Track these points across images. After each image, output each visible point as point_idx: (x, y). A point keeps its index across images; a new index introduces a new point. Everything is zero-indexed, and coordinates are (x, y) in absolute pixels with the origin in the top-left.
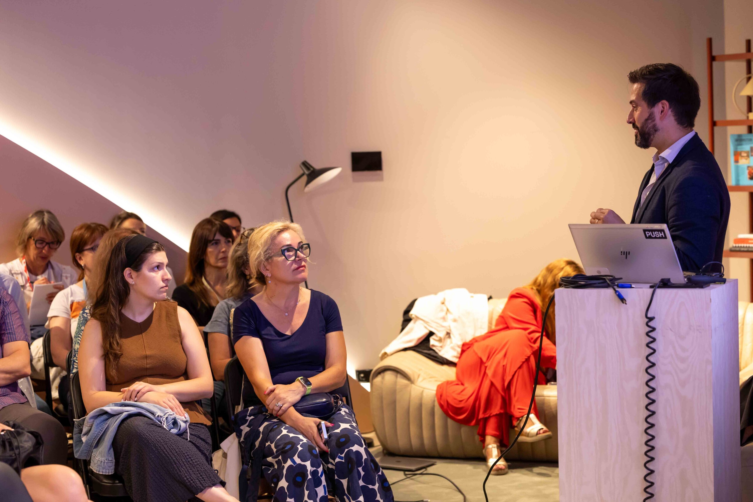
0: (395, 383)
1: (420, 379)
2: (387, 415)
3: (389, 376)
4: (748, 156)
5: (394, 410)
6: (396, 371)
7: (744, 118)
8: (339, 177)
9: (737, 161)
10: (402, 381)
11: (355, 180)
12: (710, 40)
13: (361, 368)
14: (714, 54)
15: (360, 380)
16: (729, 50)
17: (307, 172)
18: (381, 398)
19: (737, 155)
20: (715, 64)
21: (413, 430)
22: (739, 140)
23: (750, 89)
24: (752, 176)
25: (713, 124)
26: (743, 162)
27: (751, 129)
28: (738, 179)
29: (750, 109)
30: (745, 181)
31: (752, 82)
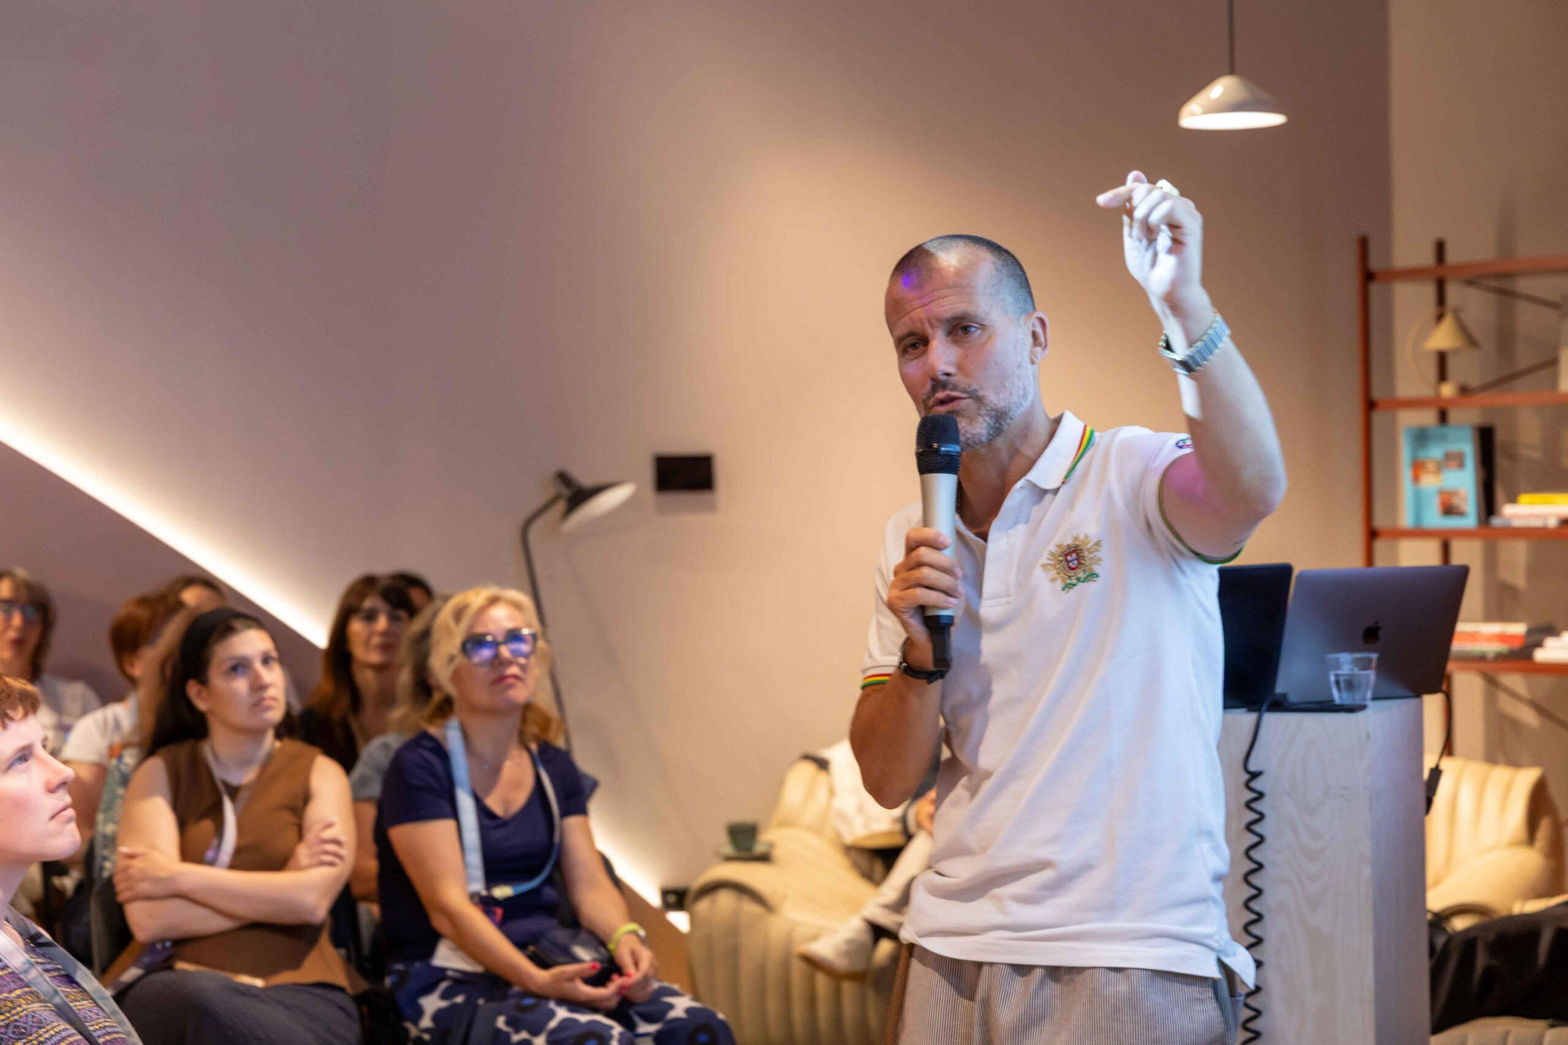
0: (737, 913)
1: (788, 903)
3: (725, 900)
4: (1439, 469)
6: (740, 888)
7: (1428, 391)
8: (627, 502)
9: (1416, 478)
10: (750, 908)
13: (669, 883)
14: (1371, 267)
16: (1401, 258)
17: (565, 492)
18: (710, 944)
19: (1418, 467)
20: (1375, 288)
21: (774, 1010)
22: (1421, 437)
23: (1443, 337)
24: (1449, 510)
25: (1370, 405)
26: (1431, 482)
27: (1443, 417)
28: (1418, 515)
29: (1442, 376)
30: (1434, 519)
31: (1448, 323)
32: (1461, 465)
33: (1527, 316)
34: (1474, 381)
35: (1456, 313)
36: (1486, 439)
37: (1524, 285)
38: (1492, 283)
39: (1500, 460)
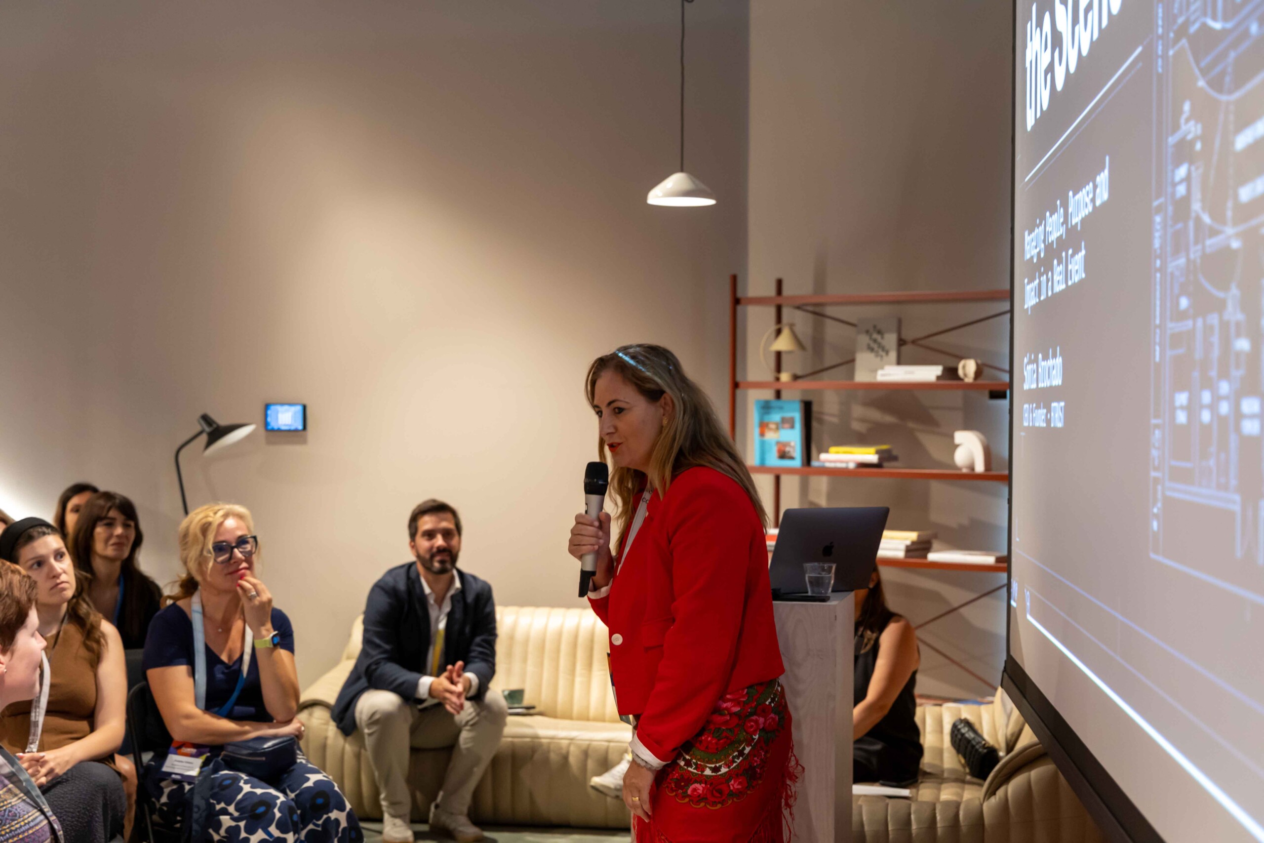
4: (777, 429)
7: (769, 378)
8: (248, 437)
9: (762, 434)
11: (270, 443)
14: (737, 295)
17: (208, 429)
19: (763, 426)
20: (739, 309)
22: (766, 407)
23: (782, 343)
24: (783, 455)
25: (736, 385)
26: (771, 436)
27: (778, 395)
28: (763, 459)
29: (779, 369)
30: (773, 461)
31: (786, 333)
32: (792, 427)
33: (832, 331)
34: (801, 372)
35: (791, 326)
36: (808, 408)
37: (831, 311)
38: (810, 308)
39: (815, 425)
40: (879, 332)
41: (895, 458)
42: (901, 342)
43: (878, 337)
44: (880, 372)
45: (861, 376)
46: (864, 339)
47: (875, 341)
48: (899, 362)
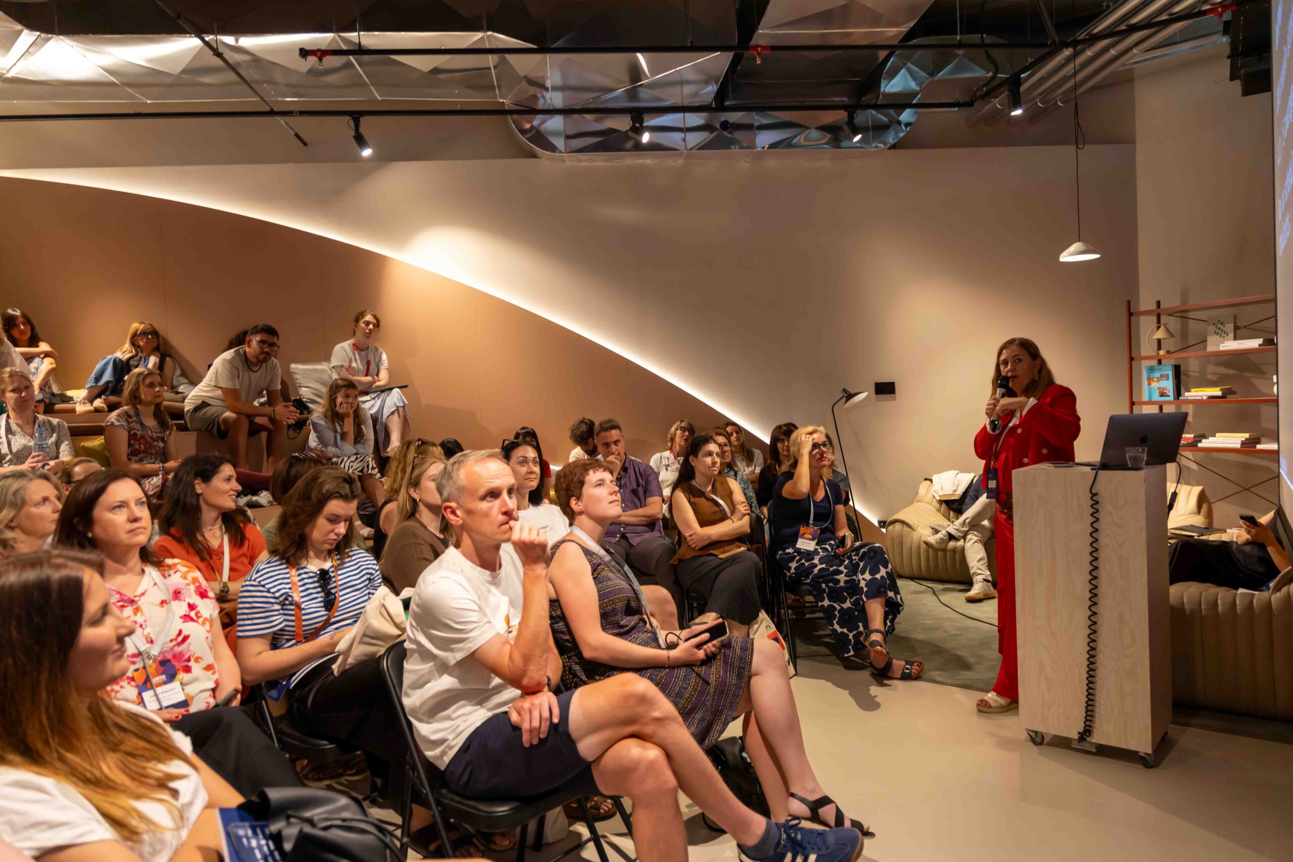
0: (902, 530)
1: (919, 528)
2: (897, 550)
3: (898, 525)
4: (1158, 380)
5: (902, 547)
6: (903, 523)
7: (1154, 353)
8: (866, 398)
9: (1149, 384)
10: (906, 529)
11: (877, 400)
12: (1129, 302)
13: (881, 520)
14: (1132, 311)
15: (881, 527)
16: (1143, 307)
17: (845, 395)
18: (893, 539)
19: (1150, 380)
20: (1132, 318)
21: (914, 561)
22: (1151, 370)
23: (1160, 334)
24: (1162, 394)
25: (1132, 359)
26: (1155, 385)
27: (1160, 362)
28: (1150, 397)
29: (1159, 348)
30: (1156, 397)
31: (1162, 328)
32: (1168, 379)
33: (1193, 326)
34: (1172, 350)
35: (1165, 325)
36: (1177, 370)
37: (1191, 315)
38: (1179, 315)
39: (1182, 377)
40: (1222, 324)
41: (1235, 393)
42: (1236, 328)
43: (1222, 327)
44: (1221, 345)
45: (1211, 348)
46: (1212, 328)
47: (1219, 329)
48: (1235, 339)
